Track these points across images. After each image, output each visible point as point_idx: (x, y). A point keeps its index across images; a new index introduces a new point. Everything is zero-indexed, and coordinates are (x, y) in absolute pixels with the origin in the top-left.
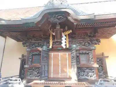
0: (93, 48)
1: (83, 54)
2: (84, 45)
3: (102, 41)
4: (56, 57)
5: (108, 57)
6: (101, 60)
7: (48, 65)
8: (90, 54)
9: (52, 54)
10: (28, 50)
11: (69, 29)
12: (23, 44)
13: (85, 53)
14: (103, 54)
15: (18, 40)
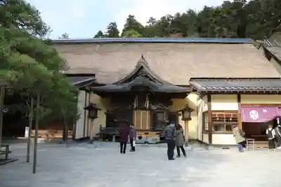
0: (168, 108)
4: (139, 114)
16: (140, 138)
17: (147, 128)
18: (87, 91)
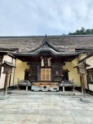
0: (62, 67)
1: (57, 70)
2: (58, 66)
3: (67, 63)
4: (44, 71)
5: (69, 71)
6: (66, 74)
7: (40, 75)
8: (61, 70)
9: (42, 69)
10: (30, 67)
11: (50, 57)
12: (27, 64)
13: (58, 70)
14: (67, 69)
15: (23, 61)
16: (45, 87)
17: (50, 80)
18: (13, 58)
